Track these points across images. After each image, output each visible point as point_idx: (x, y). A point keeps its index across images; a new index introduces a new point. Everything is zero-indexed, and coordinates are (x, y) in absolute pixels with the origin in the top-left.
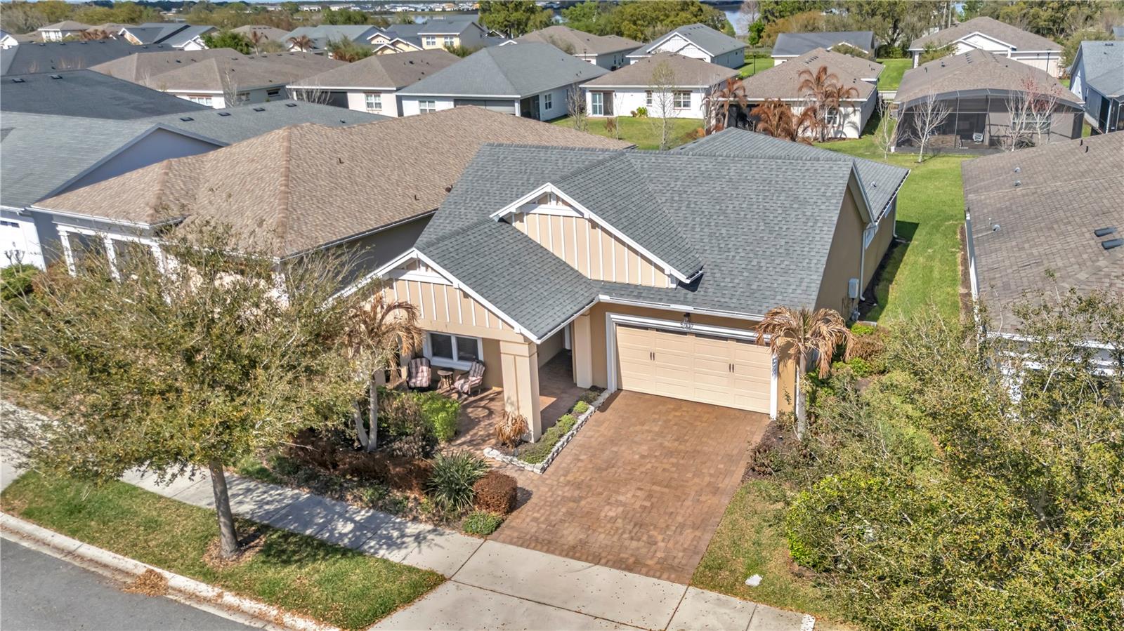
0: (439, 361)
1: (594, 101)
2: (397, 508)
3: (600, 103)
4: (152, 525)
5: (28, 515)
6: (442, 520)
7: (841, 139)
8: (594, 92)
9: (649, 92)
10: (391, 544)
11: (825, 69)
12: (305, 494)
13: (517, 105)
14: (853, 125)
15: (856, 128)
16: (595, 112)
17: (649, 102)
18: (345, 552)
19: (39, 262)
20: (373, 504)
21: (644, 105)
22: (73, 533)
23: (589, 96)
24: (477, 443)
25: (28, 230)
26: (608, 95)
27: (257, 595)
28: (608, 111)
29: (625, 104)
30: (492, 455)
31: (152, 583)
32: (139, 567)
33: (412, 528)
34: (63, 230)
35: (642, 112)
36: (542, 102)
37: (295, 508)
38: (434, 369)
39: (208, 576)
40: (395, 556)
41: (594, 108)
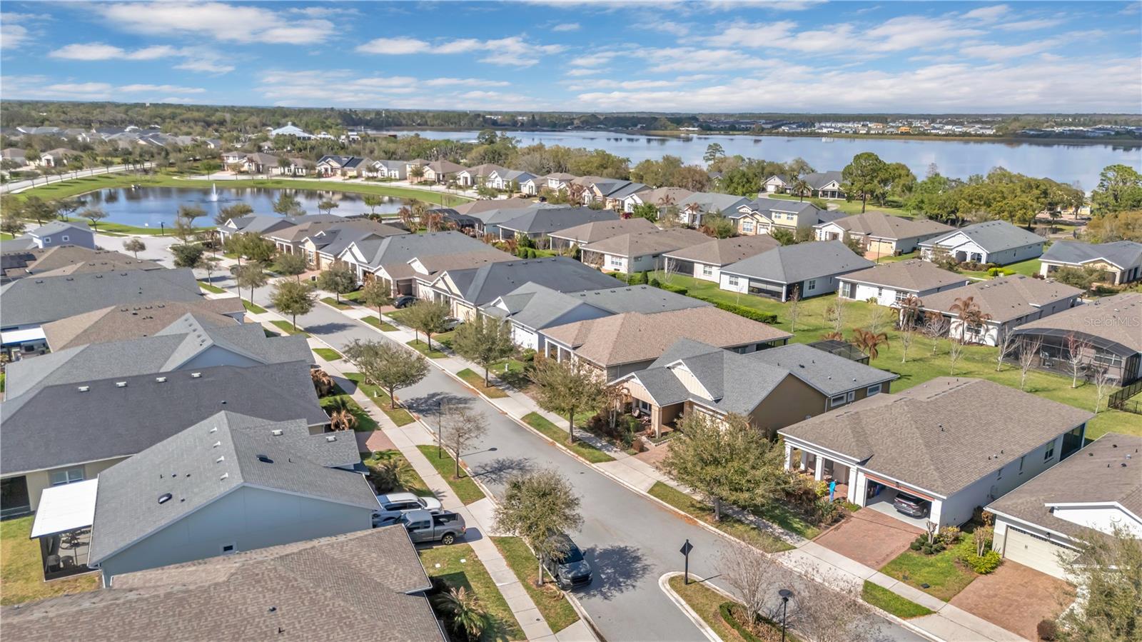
0: (644, 410)
1: (844, 287)
2: (613, 444)
3: (848, 289)
4: (555, 432)
5: (529, 423)
6: (622, 450)
7: (982, 345)
8: (845, 282)
9: (881, 288)
10: (608, 451)
11: (971, 299)
12: (593, 436)
13: (784, 288)
14: (992, 337)
15: (994, 340)
16: (844, 294)
17: (880, 294)
18: (596, 449)
19: (537, 349)
20: (608, 441)
21: (876, 296)
22: (538, 430)
23: (841, 284)
24: (642, 435)
25: (536, 336)
26: (854, 286)
27: (574, 452)
28: (853, 295)
29: (863, 293)
30: (644, 439)
31: (553, 444)
32: (551, 440)
33: (615, 449)
34: (546, 340)
35: (873, 300)
36: (806, 286)
37: (589, 438)
38: (640, 411)
39: (565, 446)
40: (608, 453)
41: (844, 292)
